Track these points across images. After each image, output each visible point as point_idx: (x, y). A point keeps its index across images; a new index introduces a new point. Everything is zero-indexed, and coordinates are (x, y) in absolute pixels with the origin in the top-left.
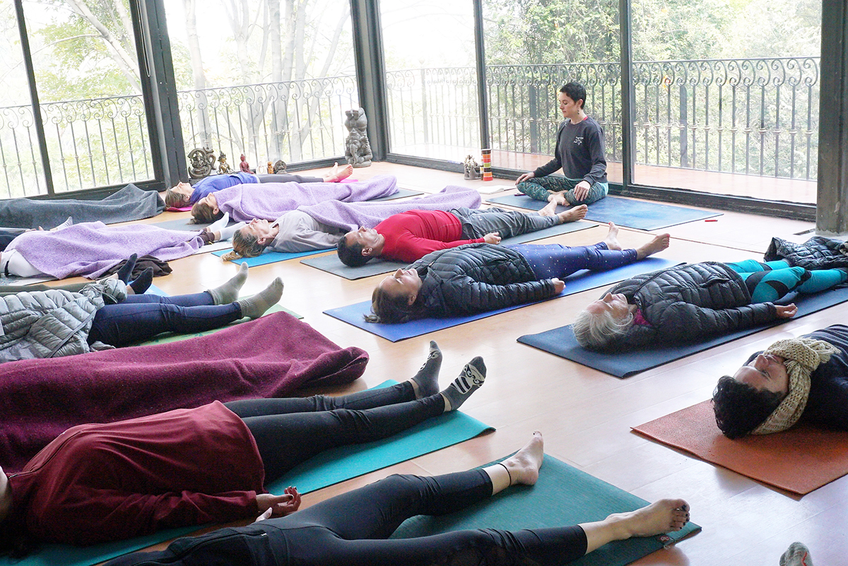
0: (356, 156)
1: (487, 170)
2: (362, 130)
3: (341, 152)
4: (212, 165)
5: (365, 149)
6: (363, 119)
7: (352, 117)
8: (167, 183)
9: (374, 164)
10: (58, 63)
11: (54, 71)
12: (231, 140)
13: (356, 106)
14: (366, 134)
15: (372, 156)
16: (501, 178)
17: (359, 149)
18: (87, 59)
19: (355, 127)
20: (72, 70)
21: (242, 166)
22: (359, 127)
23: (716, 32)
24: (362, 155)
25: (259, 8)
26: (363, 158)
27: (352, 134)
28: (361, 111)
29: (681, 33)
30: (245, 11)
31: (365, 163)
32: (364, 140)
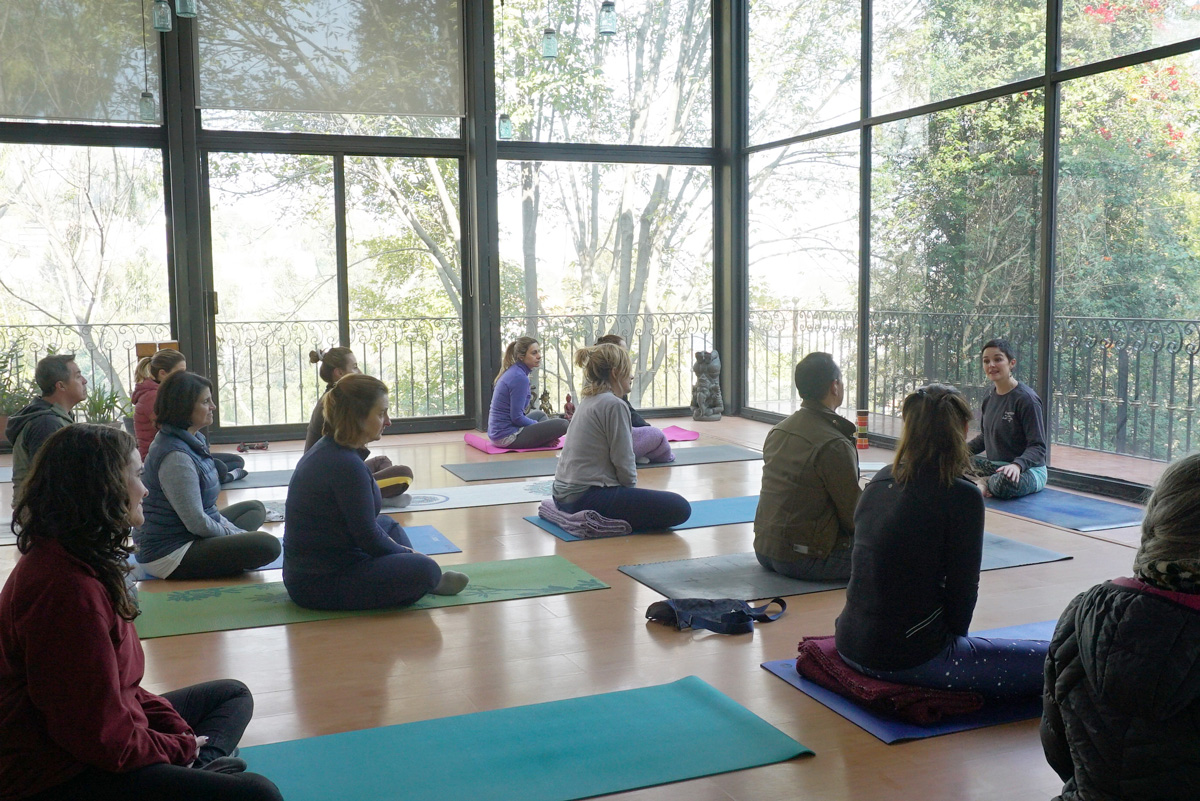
0: (704, 407)
1: (862, 436)
2: (714, 377)
3: (686, 401)
4: (532, 403)
5: (715, 399)
6: (716, 363)
7: (703, 359)
8: (477, 420)
9: (724, 418)
10: (380, 280)
11: (375, 288)
12: (559, 378)
13: (710, 349)
14: (718, 382)
15: (722, 408)
16: (879, 447)
17: (708, 399)
18: (413, 277)
19: (705, 373)
20: (393, 288)
21: (566, 407)
22: (711, 373)
23: (1175, 289)
24: (711, 407)
25: (611, 230)
26: (711, 410)
27: (700, 381)
28: (716, 353)
29: (1129, 288)
30: (595, 234)
31: (714, 416)
32: (715, 389)
